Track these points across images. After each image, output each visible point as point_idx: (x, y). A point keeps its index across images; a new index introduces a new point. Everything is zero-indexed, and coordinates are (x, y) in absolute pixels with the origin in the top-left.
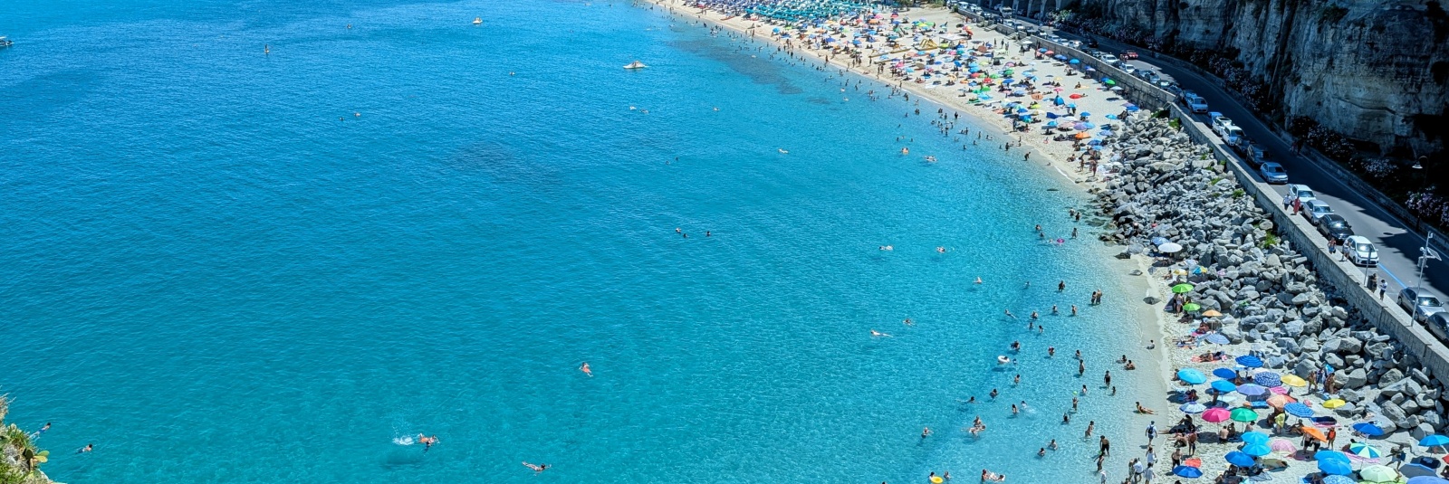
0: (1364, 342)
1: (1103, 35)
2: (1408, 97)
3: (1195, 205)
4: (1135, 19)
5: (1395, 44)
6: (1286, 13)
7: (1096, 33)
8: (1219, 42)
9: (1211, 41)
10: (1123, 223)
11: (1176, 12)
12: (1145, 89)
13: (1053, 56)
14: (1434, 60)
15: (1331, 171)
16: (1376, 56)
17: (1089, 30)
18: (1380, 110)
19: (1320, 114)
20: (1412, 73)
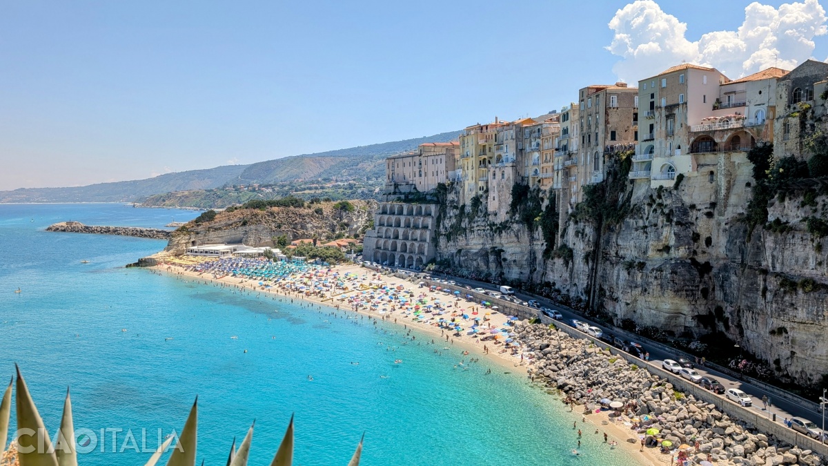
0: (797, 456)
1: (460, 276)
2: (692, 306)
3: (610, 376)
4: (477, 268)
5: (684, 280)
6: (590, 264)
7: (455, 276)
8: (529, 278)
9: (524, 278)
10: (568, 391)
11: (500, 263)
12: (514, 307)
13: (441, 290)
14: (701, 287)
15: (661, 348)
16: (676, 287)
17: (449, 274)
18: (677, 314)
19: (635, 317)
20: (693, 294)
